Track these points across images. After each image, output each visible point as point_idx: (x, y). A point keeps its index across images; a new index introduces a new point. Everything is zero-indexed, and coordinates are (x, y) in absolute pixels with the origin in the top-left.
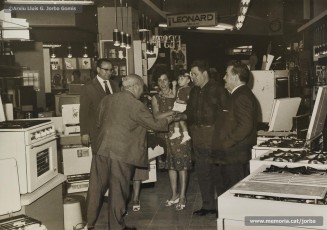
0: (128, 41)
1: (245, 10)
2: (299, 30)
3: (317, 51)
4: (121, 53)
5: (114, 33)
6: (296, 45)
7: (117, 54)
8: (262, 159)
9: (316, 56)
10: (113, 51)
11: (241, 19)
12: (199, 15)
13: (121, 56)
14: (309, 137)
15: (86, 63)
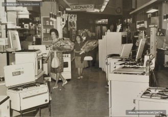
0: (55, 17)
1: (106, 3)
2: (130, 13)
3: (138, 24)
4: (51, 23)
5: (50, 14)
6: (129, 20)
7: (49, 23)
8: (120, 65)
9: (138, 26)
10: (48, 22)
11: (104, 7)
12: (86, 6)
13: (51, 24)
14: (137, 58)
15: (26, 26)
